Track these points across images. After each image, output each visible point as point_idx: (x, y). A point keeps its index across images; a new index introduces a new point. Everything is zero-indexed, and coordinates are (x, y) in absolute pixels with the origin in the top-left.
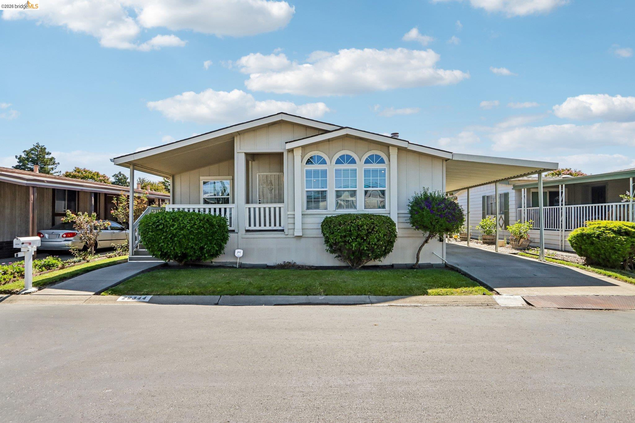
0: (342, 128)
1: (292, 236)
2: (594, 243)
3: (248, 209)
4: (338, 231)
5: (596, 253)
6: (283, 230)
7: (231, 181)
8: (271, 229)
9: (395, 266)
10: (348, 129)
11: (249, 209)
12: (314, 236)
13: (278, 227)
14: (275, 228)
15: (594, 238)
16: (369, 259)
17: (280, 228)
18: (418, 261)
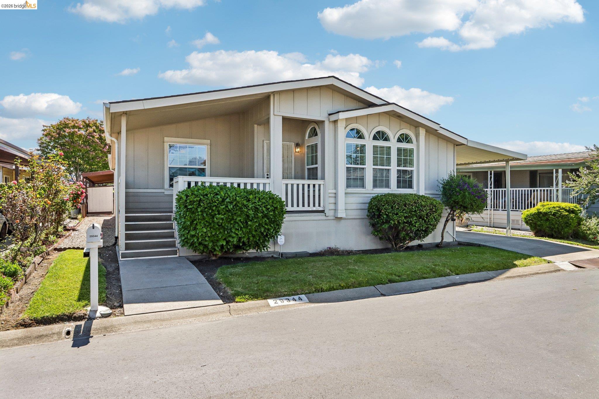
0: (389, 104)
1: (332, 218)
2: (549, 219)
3: (284, 186)
4: (404, 211)
5: (550, 228)
6: (323, 211)
7: (209, 146)
8: (310, 210)
9: (424, 247)
10: (394, 105)
11: (287, 185)
12: (353, 218)
13: (317, 208)
14: (314, 209)
15: (551, 216)
16: (412, 239)
17: (321, 209)
18: (442, 239)
